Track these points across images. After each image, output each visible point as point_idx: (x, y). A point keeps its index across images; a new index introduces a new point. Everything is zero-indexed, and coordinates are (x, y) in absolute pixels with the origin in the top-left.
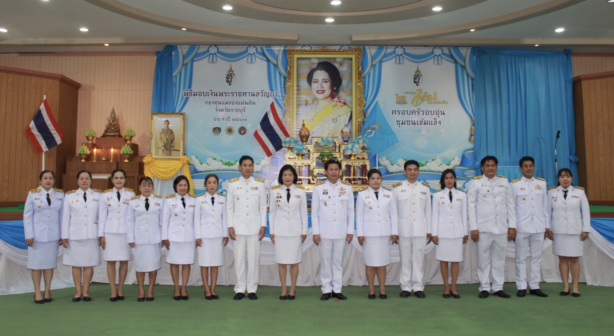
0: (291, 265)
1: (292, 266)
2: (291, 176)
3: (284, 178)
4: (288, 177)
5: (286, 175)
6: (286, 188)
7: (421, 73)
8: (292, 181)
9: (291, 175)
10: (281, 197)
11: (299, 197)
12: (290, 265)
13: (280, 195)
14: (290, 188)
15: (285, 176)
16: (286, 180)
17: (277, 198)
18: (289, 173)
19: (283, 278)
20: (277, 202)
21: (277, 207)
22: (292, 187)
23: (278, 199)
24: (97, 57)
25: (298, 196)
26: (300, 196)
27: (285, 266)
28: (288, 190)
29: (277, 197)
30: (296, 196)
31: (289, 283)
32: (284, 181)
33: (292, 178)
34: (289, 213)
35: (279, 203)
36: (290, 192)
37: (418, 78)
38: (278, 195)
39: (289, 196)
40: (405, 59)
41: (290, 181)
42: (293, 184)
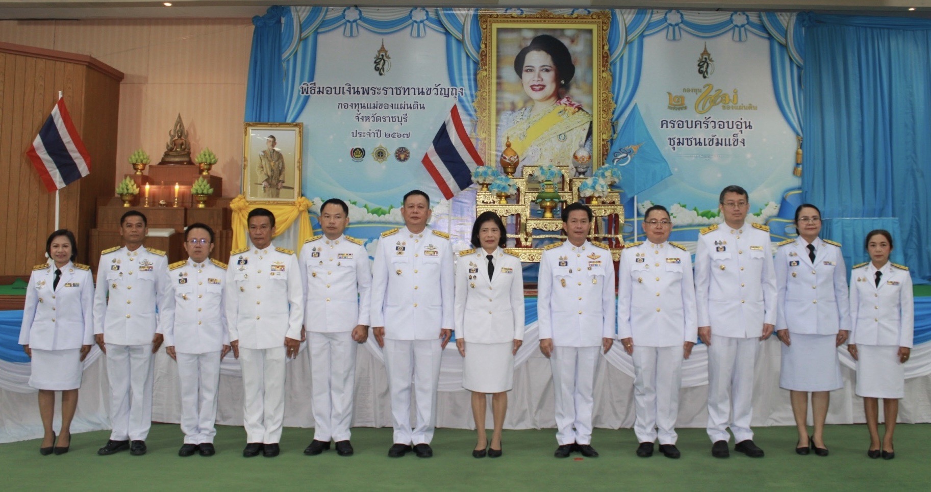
0: (494, 394)
1: (496, 396)
2: (496, 232)
3: (483, 236)
4: (490, 233)
5: (486, 230)
6: (486, 254)
8: (497, 242)
10: (477, 270)
11: (509, 271)
12: (492, 395)
13: (476, 266)
14: (493, 254)
15: (484, 232)
16: (487, 239)
17: (470, 272)
18: (492, 227)
19: (478, 416)
20: (470, 279)
21: (470, 288)
22: (497, 253)
23: (473, 275)
25: (508, 269)
26: (511, 269)
27: (483, 395)
28: (490, 258)
29: (470, 270)
30: (505, 269)
31: (490, 424)
32: (482, 242)
33: (497, 235)
34: (491, 301)
35: (473, 281)
36: (493, 261)
38: (472, 267)
39: (491, 269)
40: (683, 33)
41: (492, 241)
42: (498, 247)
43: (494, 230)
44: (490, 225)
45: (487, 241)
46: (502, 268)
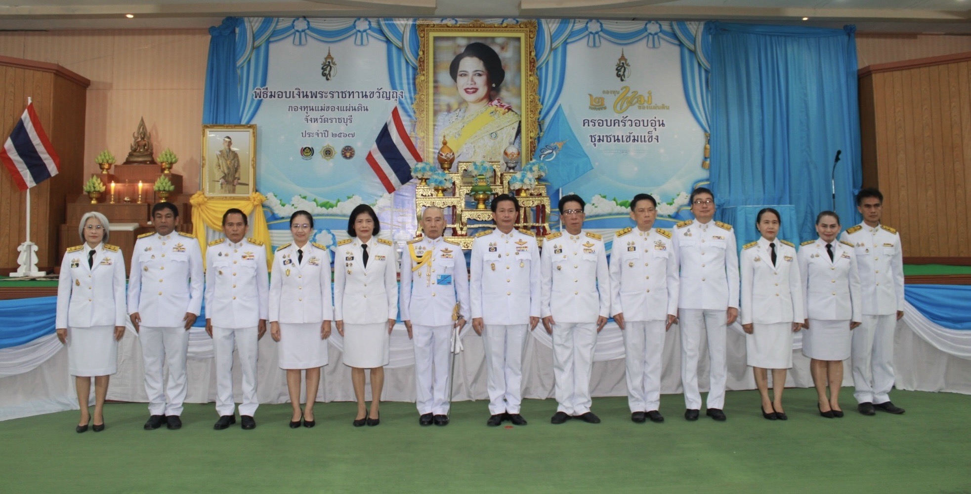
0: (371, 369)
1: (373, 371)
2: (370, 223)
3: (358, 226)
4: (364, 224)
5: (361, 221)
6: (361, 243)
7: (628, 62)
8: (371, 231)
9: (369, 221)
10: (353, 258)
11: (382, 258)
12: (370, 370)
13: (352, 254)
14: (367, 243)
15: (359, 223)
16: (362, 229)
17: (346, 260)
18: (368, 218)
19: (358, 389)
20: (347, 266)
21: (347, 274)
22: (372, 243)
23: (349, 262)
24: (117, 38)
25: (382, 257)
26: (384, 257)
27: (362, 370)
28: (364, 246)
29: (347, 258)
30: (379, 256)
31: (368, 397)
32: (358, 232)
33: (371, 226)
34: (365, 286)
35: (349, 268)
36: (367, 249)
37: (623, 68)
38: (348, 256)
39: (366, 257)
40: (602, 40)
41: (367, 231)
42: (372, 236)
43: (368, 221)
44: (364, 216)
45: (362, 231)
46: (376, 256)
